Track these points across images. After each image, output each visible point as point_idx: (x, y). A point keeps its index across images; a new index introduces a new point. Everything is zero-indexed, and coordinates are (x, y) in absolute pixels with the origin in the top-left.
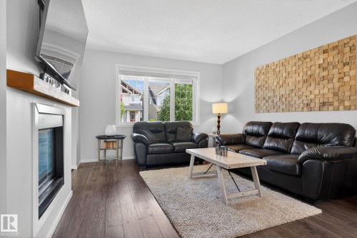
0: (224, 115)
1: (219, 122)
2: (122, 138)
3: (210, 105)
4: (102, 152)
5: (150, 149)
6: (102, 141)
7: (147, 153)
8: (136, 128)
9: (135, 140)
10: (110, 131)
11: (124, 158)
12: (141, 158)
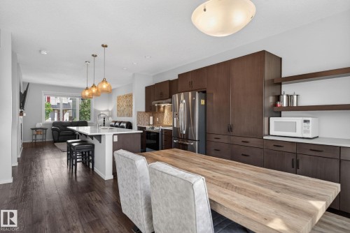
0: (108, 117)
1: (104, 121)
2: (46, 129)
3: (100, 112)
4: (34, 137)
5: (61, 134)
6: (34, 131)
7: (59, 136)
8: (54, 124)
9: (53, 130)
10: (39, 125)
11: (47, 140)
12: (56, 139)
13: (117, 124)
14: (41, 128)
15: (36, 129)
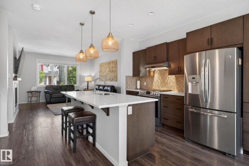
0: (91, 82)
1: (88, 85)
2: (40, 92)
3: (84, 77)
4: (30, 98)
5: (52, 96)
6: (30, 93)
7: (51, 98)
8: (47, 88)
9: (46, 93)
10: (33, 89)
11: (40, 101)
12: (48, 100)
13: (101, 88)
14: (35, 92)
15: (31, 92)
